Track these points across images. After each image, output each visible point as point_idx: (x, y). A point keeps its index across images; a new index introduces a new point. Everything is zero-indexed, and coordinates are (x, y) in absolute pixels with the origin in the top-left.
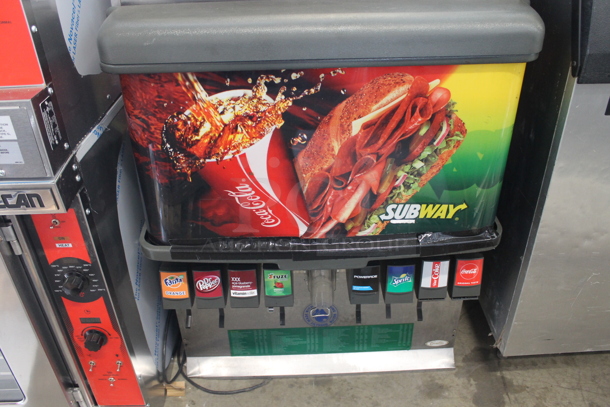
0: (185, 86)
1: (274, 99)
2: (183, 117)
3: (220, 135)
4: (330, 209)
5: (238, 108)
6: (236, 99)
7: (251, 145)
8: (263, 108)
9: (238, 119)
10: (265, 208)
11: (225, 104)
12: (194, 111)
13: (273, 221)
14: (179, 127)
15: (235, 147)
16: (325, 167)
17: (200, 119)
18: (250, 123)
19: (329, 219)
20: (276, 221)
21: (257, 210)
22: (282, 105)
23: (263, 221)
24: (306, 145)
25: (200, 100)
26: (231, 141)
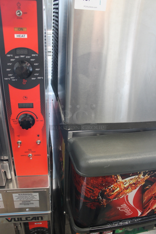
0: (114, 178)
1: (144, 177)
2: (110, 188)
3: (122, 191)
4: (150, 206)
5: (131, 182)
6: (131, 179)
7: (131, 192)
8: (139, 180)
9: (130, 185)
10: (128, 210)
11: (127, 181)
12: (115, 185)
13: (130, 213)
14: (107, 191)
15: (125, 194)
16: (153, 193)
17: (116, 187)
18: (133, 185)
19: (149, 209)
20: (131, 213)
21: (125, 211)
22: (146, 178)
23: (126, 213)
24: (149, 188)
25: (118, 181)
26: (125, 192)
